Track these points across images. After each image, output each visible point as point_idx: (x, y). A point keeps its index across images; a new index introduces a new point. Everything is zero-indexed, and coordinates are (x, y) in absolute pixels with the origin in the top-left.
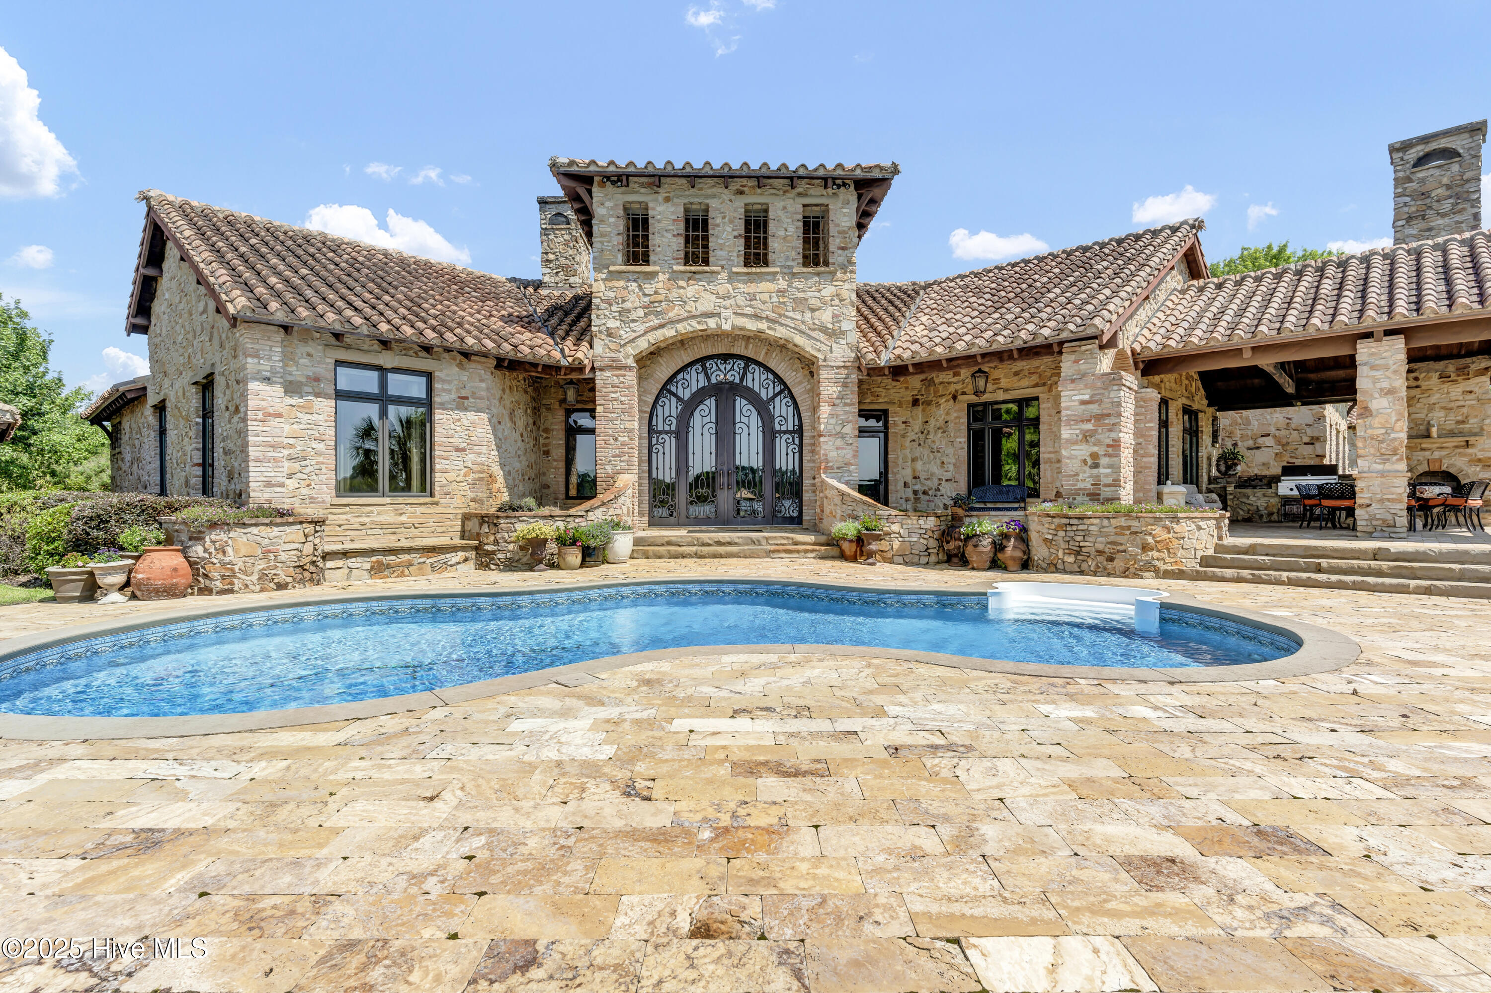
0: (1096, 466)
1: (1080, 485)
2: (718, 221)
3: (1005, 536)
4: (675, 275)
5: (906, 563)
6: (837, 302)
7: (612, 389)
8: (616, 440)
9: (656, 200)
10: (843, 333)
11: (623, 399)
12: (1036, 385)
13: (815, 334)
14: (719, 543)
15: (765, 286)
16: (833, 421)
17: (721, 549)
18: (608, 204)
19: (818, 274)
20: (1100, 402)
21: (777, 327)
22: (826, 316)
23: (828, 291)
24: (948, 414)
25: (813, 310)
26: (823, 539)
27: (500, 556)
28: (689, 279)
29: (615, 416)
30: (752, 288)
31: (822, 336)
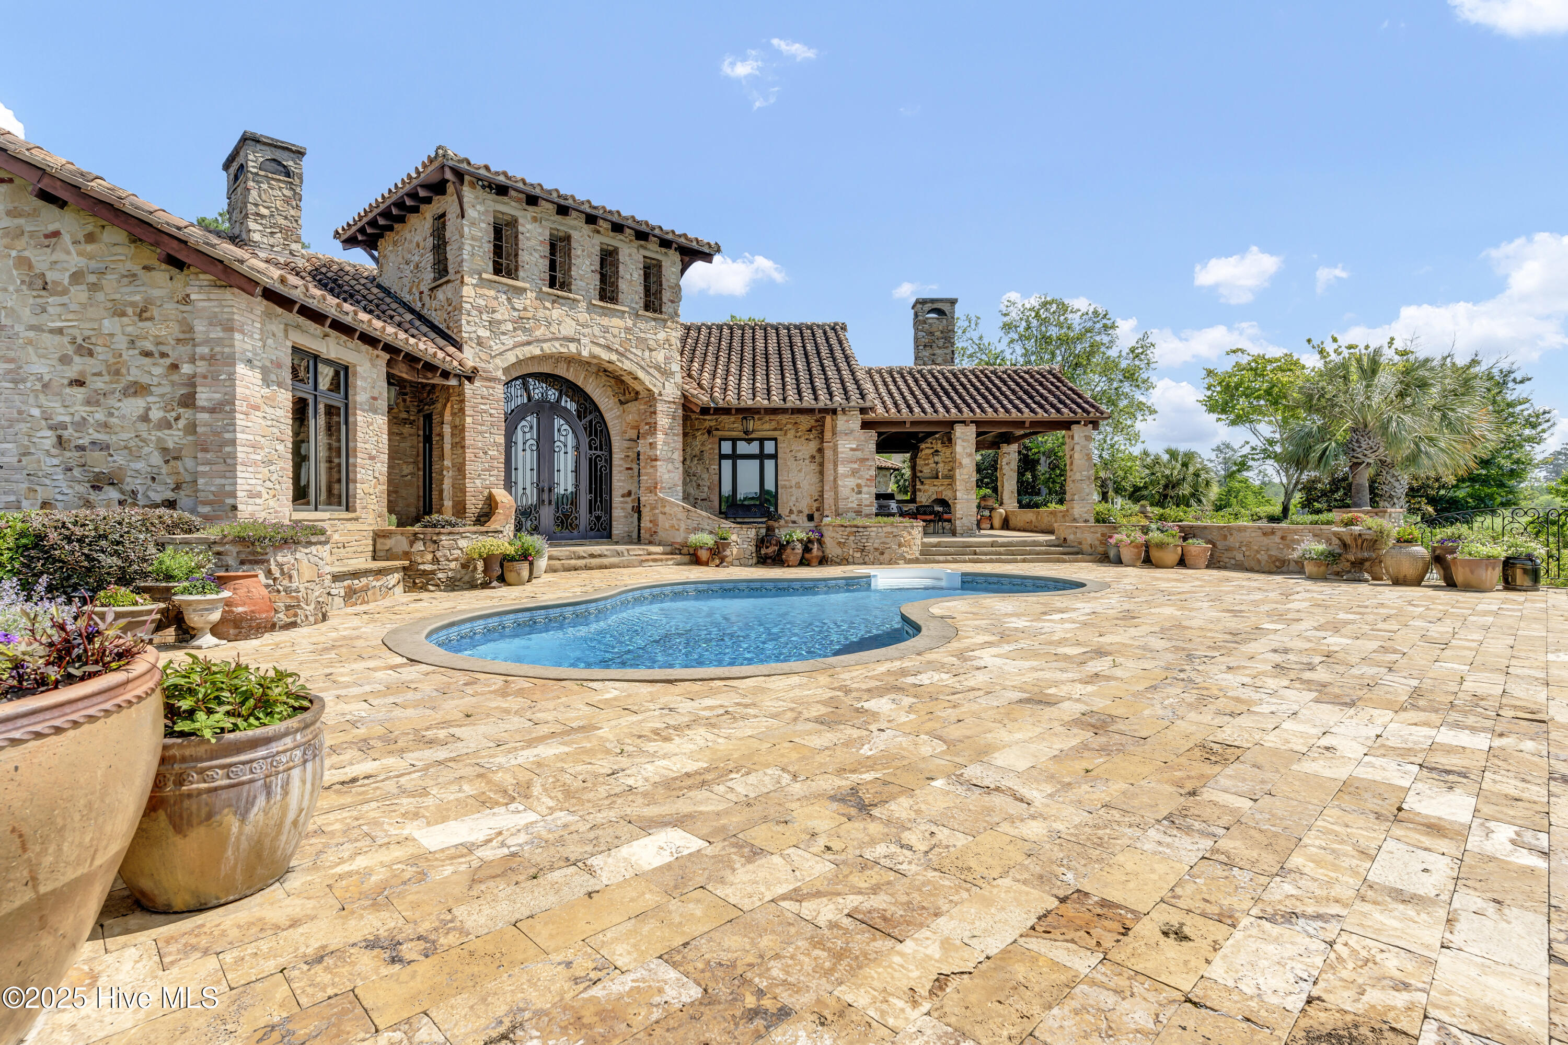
0: (860, 492)
1: (850, 505)
2: (579, 252)
3: (810, 541)
4: (541, 295)
5: (741, 565)
6: (667, 346)
7: (480, 401)
8: (485, 453)
9: (526, 217)
10: (672, 373)
11: (493, 411)
12: (775, 429)
13: (652, 371)
14: (592, 556)
15: (616, 321)
16: (666, 448)
17: (594, 561)
18: (478, 207)
19: (654, 319)
20: (862, 450)
21: (624, 359)
22: (660, 356)
23: (662, 336)
24: (703, 445)
25: (651, 350)
26: (668, 549)
27: (440, 575)
28: (554, 302)
29: (484, 428)
30: (605, 321)
31: (656, 373)
